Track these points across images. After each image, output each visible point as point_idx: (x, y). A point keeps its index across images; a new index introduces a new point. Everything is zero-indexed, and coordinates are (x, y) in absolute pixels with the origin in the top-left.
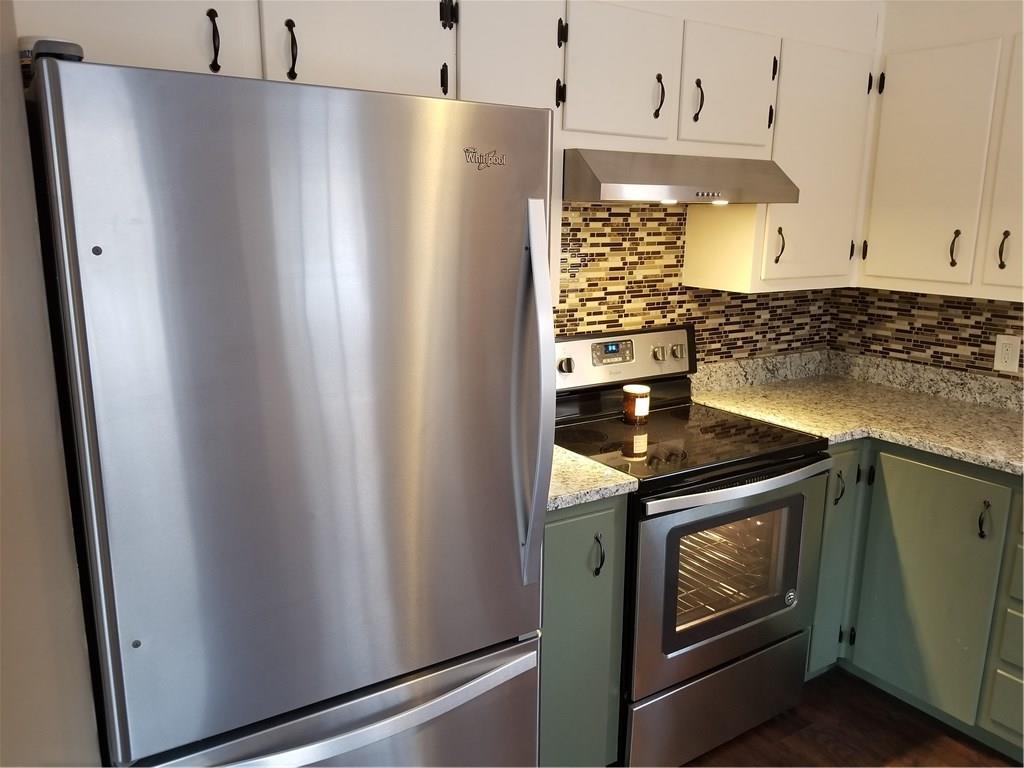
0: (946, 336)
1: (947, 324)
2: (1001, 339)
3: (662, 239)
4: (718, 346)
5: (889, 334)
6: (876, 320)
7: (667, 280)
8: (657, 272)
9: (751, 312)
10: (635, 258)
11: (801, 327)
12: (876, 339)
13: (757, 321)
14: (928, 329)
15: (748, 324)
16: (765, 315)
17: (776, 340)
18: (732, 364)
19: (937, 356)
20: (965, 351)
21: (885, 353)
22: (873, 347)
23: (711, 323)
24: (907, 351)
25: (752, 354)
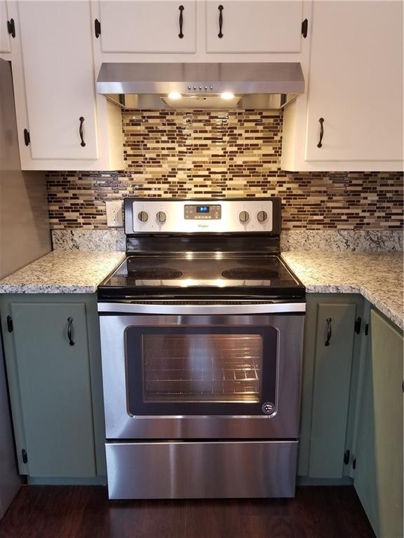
3: (259, 135)
7: (265, 165)
8: (256, 159)
25: (359, 226)
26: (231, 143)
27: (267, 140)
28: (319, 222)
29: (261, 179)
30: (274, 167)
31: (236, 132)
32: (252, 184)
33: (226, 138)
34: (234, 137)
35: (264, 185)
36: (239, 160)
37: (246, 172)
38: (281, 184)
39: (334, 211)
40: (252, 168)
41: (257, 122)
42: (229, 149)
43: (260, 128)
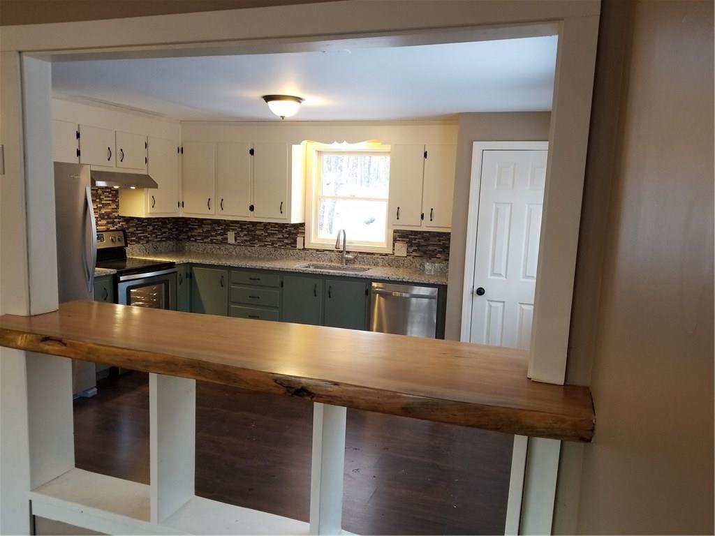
0: (213, 233)
1: (213, 230)
2: (229, 233)
3: (110, 199)
4: (134, 238)
5: (195, 234)
6: (192, 229)
7: (114, 214)
8: (109, 210)
9: (146, 226)
10: (101, 205)
11: (165, 233)
12: (192, 236)
13: (148, 230)
14: (208, 231)
15: (145, 231)
16: (151, 228)
17: (156, 237)
18: (140, 245)
19: (212, 240)
20: (220, 238)
21: (195, 241)
22: (192, 239)
23: (131, 230)
24: (202, 239)
25: (147, 242)
26: (100, 203)
27: (114, 201)
28: (134, 241)
29: (112, 220)
30: (116, 214)
31: (102, 197)
32: (108, 223)
33: (98, 200)
34: (101, 200)
35: (113, 223)
36: (103, 211)
37: (106, 217)
38: (119, 222)
39: (139, 235)
40: (108, 214)
41: (110, 193)
42: (99, 205)
43: (110, 195)
